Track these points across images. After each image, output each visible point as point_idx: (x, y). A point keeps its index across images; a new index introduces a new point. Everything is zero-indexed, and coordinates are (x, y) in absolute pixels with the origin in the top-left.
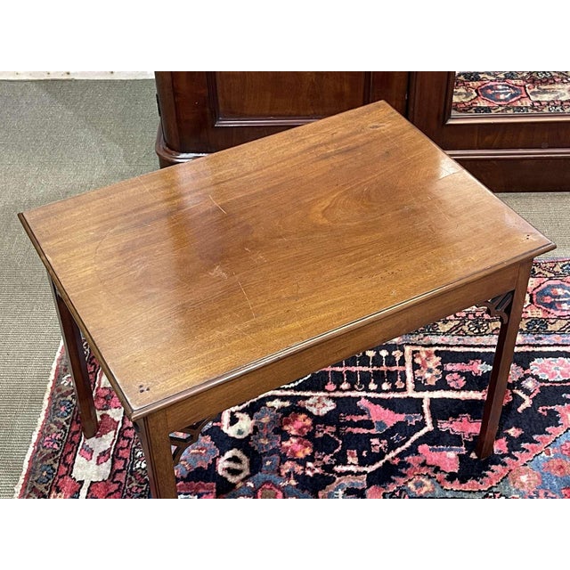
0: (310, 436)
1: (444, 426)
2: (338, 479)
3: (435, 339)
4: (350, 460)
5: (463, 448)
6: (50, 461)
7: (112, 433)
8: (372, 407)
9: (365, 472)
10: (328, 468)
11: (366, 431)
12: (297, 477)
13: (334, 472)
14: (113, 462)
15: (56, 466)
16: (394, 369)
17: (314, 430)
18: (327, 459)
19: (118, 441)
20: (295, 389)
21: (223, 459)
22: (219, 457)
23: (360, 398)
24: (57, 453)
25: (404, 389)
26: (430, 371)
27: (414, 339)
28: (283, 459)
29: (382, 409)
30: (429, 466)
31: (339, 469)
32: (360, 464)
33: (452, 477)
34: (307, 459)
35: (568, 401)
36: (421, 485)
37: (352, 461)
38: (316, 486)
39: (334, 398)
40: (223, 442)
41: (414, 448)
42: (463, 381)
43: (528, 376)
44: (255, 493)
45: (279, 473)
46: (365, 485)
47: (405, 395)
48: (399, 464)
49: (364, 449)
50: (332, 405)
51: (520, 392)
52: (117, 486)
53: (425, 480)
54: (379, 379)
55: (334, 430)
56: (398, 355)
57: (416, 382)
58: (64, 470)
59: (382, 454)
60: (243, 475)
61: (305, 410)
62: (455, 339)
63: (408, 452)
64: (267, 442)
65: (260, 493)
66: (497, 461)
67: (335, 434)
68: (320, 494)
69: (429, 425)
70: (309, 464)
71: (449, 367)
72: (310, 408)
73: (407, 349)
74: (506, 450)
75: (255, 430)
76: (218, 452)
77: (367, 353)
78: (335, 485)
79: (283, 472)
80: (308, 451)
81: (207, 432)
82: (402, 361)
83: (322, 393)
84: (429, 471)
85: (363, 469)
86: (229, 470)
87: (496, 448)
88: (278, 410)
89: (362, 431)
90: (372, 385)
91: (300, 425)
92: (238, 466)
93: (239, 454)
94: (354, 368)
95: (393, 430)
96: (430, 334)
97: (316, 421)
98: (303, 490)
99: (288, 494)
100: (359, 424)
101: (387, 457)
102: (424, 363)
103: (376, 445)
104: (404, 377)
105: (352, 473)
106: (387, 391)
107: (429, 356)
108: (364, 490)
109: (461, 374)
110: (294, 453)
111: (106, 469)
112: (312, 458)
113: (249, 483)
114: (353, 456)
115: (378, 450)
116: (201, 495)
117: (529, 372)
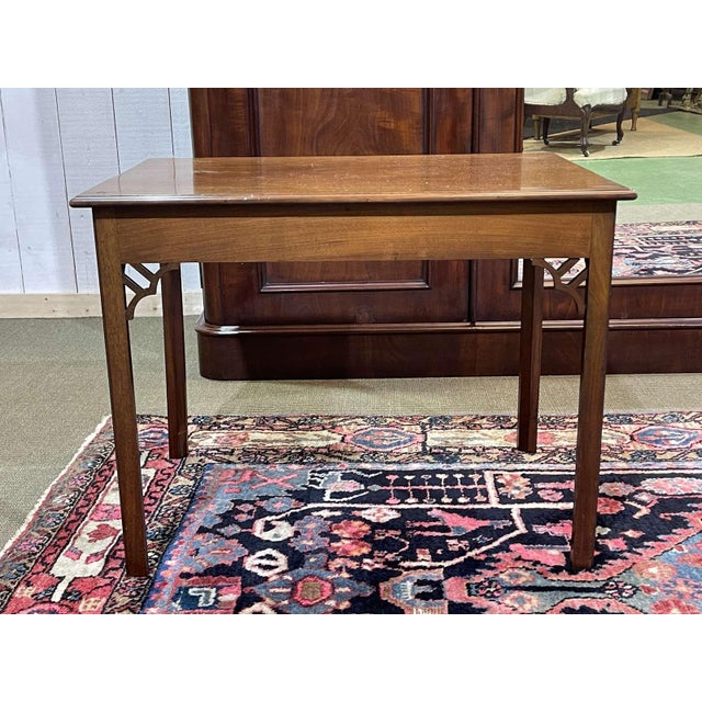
0: (368, 539)
1: (540, 530)
2: (405, 573)
3: (520, 466)
4: (420, 557)
5: (569, 546)
6: (26, 561)
7: (111, 538)
8: (447, 516)
9: (440, 567)
10: (395, 564)
11: (440, 534)
13: (399, 567)
14: (107, 561)
15: (30, 565)
16: (471, 487)
17: (373, 533)
18: (390, 557)
19: (117, 544)
20: (348, 502)
21: (252, 557)
22: (248, 556)
23: (431, 509)
24: (35, 554)
25: (487, 502)
26: (518, 488)
27: (497, 466)
28: (332, 556)
29: (460, 517)
30: (525, 561)
31: (406, 564)
32: (434, 560)
33: (557, 570)
34: (364, 556)
35: (696, 509)
36: (518, 576)
37: (424, 558)
38: (376, 578)
39: (398, 510)
40: (253, 544)
41: (504, 547)
42: (559, 496)
43: (641, 491)
44: (294, 585)
45: (327, 568)
46: (442, 577)
47: (488, 506)
48: (486, 560)
49: (438, 548)
50: (394, 515)
51: (633, 504)
52: (108, 581)
53: (521, 572)
54: (454, 495)
55: (399, 533)
56: (476, 477)
57: (500, 496)
58: (41, 568)
59: (462, 552)
60: (277, 570)
61: (360, 518)
62: (545, 466)
63: (497, 550)
64: (311, 543)
65: (300, 585)
66: (614, 556)
67: (400, 536)
68: (382, 586)
69: (522, 529)
70: (366, 560)
71: (540, 485)
72: (367, 518)
73: (487, 473)
74: (625, 548)
75: (297, 534)
76: (247, 552)
77: (438, 476)
78: (401, 578)
79: (332, 568)
80: (365, 550)
81: (233, 537)
82: (482, 481)
83: (382, 506)
84: (527, 565)
85: (438, 564)
86: (260, 566)
87: (611, 545)
88: (326, 519)
89: (435, 534)
90: (445, 500)
91: (355, 530)
92: (273, 563)
93: (274, 553)
94: (422, 488)
95: (475, 533)
96: (515, 462)
97: (375, 526)
98: (359, 581)
99: (339, 586)
100: (431, 529)
101: (469, 554)
102: (509, 483)
103: (453, 545)
104: (485, 493)
105: (424, 568)
106: (465, 504)
107: (515, 477)
108: (440, 581)
109: (557, 490)
110: (347, 552)
111: (96, 567)
112: (370, 556)
113: (286, 577)
114: (424, 554)
115: (456, 548)
116: (222, 587)
117: (640, 488)
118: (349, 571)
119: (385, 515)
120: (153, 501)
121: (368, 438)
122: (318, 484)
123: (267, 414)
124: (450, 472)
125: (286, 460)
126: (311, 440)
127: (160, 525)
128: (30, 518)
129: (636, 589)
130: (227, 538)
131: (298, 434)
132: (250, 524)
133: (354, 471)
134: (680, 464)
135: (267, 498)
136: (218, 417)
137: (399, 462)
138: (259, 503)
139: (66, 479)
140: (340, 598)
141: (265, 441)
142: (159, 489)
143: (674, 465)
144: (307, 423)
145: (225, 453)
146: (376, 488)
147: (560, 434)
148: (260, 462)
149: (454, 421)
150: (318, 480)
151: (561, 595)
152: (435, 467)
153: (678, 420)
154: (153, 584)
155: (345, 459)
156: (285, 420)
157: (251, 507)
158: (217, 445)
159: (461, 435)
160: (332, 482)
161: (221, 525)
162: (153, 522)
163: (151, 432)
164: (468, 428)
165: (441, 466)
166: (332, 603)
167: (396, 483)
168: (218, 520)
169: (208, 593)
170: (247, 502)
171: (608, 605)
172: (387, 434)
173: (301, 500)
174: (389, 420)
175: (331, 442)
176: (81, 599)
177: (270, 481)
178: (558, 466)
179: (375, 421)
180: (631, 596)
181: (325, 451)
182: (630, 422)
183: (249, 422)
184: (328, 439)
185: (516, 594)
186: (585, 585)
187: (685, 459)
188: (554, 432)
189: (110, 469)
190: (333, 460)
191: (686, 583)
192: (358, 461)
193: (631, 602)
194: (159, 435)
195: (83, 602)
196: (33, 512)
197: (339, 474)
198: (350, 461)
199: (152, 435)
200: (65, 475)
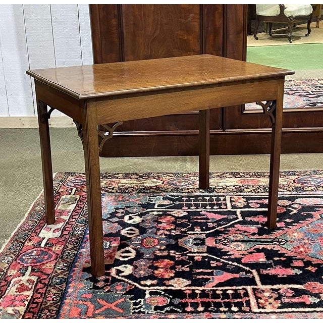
0: (174, 223)
1: (249, 219)
2: (189, 236)
3: (242, 194)
4: (196, 230)
5: (260, 225)
7: (63, 223)
8: (208, 214)
9: (204, 233)
10: (185, 232)
11: (205, 221)
13: (187, 233)
14: (62, 232)
15: (30, 233)
16: (220, 202)
17: (176, 221)
18: (183, 230)
19: (66, 225)
20: (165, 208)
21: (124, 230)
22: (122, 230)
23: (201, 211)
24: (31, 229)
25: (226, 208)
26: (240, 203)
27: (232, 193)
28: (159, 229)
29: (214, 214)
30: (240, 231)
31: (190, 232)
32: (201, 231)
33: (254, 234)
34: (172, 229)
35: (318, 211)
36: (237, 237)
37: (197, 230)
38: (176, 238)
39: (187, 212)
40: (125, 225)
41: (232, 226)
42: (259, 205)
43: (295, 203)
44: (142, 240)
45: (156, 234)
46: (205, 237)
47: (227, 210)
48: (224, 231)
49: (204, 226)
50: (185, 214)
51: (290, 209)
52: (64, 239)
53: (239, 235)
54: (212, 205)
55: (187, 221)
56: (222, 198)
57: (232, 206)
58: (34, 234)
59: (214, 228)
60: (135, 235)
61: (170, 215)
62: (254, 194)
63: (229, 227)
64: (149, 224)
65: (145, 240)
66: (279, 229)
67: (188, 222)
68: (179, 240)
69: (240, 219)
70: (172, 231)
71: (250, 201)
72: (174, 215)
73: (227, 197)
74: (284, 226)
75: (143, 221)
76: (122, 228)
77: (205, 198)
78: (187, 238)
79: (158, 234)
80: (172, 227)
81: (116, 222)
82: (225, 200)
83: (180, 210)
84: (241, 232)
85: (203, 232)
86: (128, 233)
87: (278, 225)
88: (156, 215)
89: (202, 221)
90: (208, 207)
91: (168, 219)
93: (133, 228)
94: (198, 203)
95: (220, 220)
96: (240, 192)
97: (177, 218)
98: (169, 239)
99: (161, 240)
100: (201, 219)
101: (217, 228)
102: (237, 201)
103: (210, 225)
104: (226, 205)
105: (198, 234)
106: (216, 209)
107: (239, 198)
108: (204, 239)
109: (258, 203)
110: (165, 228)
111: (58, 234)
112: (175, 229)
113: (139, 237)
114: (198, 228)
115: (212, 226)
116: (112, 241)
117: (294, 202)
118: (165, 235)
119: (181, 213)
120: (80, 208)
121: (174, 182)
122: (152, 201)
123: (128, 172)
124: (211, 196)
125: (137, 191)
126: (148, 183)
127: (83, 218)
128: (26, 215)
129: (286, 241)
130: (113, 223)
131: (143, 181)
132: (123, 217)
133: (168, 196)
134: (314, 193)
135: (130, 207)
136: (106, 173)
137: (188, 192)
138: (126, 209)
139: (40, 199)
140: (162, 245)
141: (128, 183)
142: (82, 203)
143: (311, 193)
144: (147, 176)
145: (110, 189)
146: (178, 203)
147: (261, 180)
148: (126, 193)
149: (214, 175)
150: (152, 200)
151: (254, 244)
152: (204, 194)
153: (316, 174)
154: (83, 240)
155: (164, 191)
156: (136, 174)
157: (123, 211)
158: (106, 185)
159: (217, 181)
160: (159, 201)
161: (110, 218)
162: (80, 216)
163: (76, 180)
164: (220, 178)
165: (207, 194)
166: (158, 247)
167: (186, 201)
168: (109, 216)
169: (106, 243)
170: (121, 208)
171: (274, 247)
172: (183, 180)
173: (145, 208)
174: (184, 174)
175: (158, 184)
176: (53, 246)
177: (130, 200)
178: (259, 194)
179: (177, 175)
180: (284, 244)
181: (155, 188)
182: (295, 175)
183: (120, 175)
184: (156, 182)
185: (235, 243)
186: (265, 240)
187: (317, 190)
188: (259, 179)
189: (59, 196)
190: (158, 191)
191: (308, 239)
192: (170, 192)
193: (284, 246)
194: (80, 181)
195: (54, 247)
196: (28, 213)
197: (161, 197)
198: (166, 192)
199: (77, 181)
200: (40, 198)
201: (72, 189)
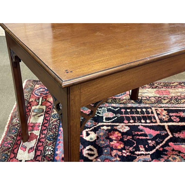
1: (177, 135)
2: (138, 157)
4: (141, 149)
6: (6, 152)
7: (35, 140)
8: (145, 129)
9: (149, 154)
10: (133, 153)
11: (145, 138)
12: (119, 157)
13: (135, 154)
14: (36, 152)
15: (9, 154)
16: (150, 115)
17: (123, 138)
18: (131, 149)
19: (38, 143)
20: (111, 122)
21: (85, 150)
22: (83, 149)
23: (139, 126)
24: (10, 148)
25: (156, 122)
26: (164, 116)
27: (155, 105)
28: (112, 149)
29: (149, 130)
30: (176, 151)
31: (137, 153)
32: (146, 151)
34: (122, 149)
38: (128, 160)
39: (129, 126)
40: (84, 143)
41: (167, 144)
42: (178, 119)
45: (111, 155)
46: (151, 159)
47: (157, 124)
48: (163, 150)
49: (146, 145)
50: (128, 128)
53: (176, 157)
54: (145, 119)
55: (131, 137)
56: (150, 111)
57: (160, 119)
58: (13, 155)
59: (154, 147)
60: (95, 156)
61: (117, 130)
62: (170, 105)
63: (165, 145)
64: (103, 142)
67: (132, 139)
69: (170, 135)
71: (171, 114)
72: (119, 130)
73: (153, 108)
75: (98, 138)
76: (83, 147)
77: (138, 110)
78: (137, 160)
79: (113, 155)
80: (122, 146)
82: (152, 112)
83: (123, 124)
84: (177, 153)
86: (88, 154)
88: (106, 130)
89: (143, 138)
90: (142, 121)
91: (116, 136)
92: (92, 153)
93: (92, 147)
94: (134, 115)
95: (156, 137)
96: (160, 104)
97: (123, 134)
100: (141, 135)
101: (157, 148)
102: (161, 113)
103: (150, 143)
104: (155, 118)
105: (143, 154)
106: (149, 123)
107: (162, 111)
109: (177, 117)
110: (116, 147)
111: (32, 155)
112: (124, 149)
113: (98, 160)
114: (142, 147)
115: (152, 145)
119: (125, 128)
122: (100, 113)
124: (141, 108)
127: (51, 133)
132: (81, 133)
133: (110, 107)
137: (123, 103)
142: (48, 115)
146: (119, 115)
147: (171, 90)
150: (100, 112)
152: (136, 106)
155: (106, 102)
159: (140, 91)
160: (105, 113)
162: (48, 132)
163: (41, 88)
164: (142, 88)
167: (125, 113)
173: (96, 121)
178: (174, 105)
188: (169, 90)
189: (30, 106)
192: (111, 103)
194: (44, 90)
196: (7, 126)
197: (106, 109)
198: (108, 103)
201: (39, 98)
